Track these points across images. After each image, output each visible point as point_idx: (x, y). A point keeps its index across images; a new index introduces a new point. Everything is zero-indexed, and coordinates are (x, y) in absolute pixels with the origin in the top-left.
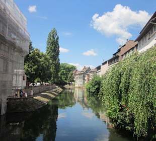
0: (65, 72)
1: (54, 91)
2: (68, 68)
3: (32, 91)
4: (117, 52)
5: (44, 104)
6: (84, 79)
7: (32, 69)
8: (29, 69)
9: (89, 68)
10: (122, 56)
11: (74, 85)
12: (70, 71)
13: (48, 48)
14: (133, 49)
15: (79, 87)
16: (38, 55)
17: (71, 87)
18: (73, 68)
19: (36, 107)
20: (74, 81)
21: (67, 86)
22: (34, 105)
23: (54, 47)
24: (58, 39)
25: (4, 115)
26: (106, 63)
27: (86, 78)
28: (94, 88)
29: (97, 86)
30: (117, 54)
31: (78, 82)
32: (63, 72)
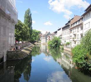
0: (35, 35)
1: (30, 46)
2: (36, 33)
3: (19, 46)
4: (68, 23)
5: (28, 54)
6: (46, 39)
7: (19, 33)
8: (17, 33)
9: (49, 33)
10: (72, 25)
11: (40, 42)
12: (37, 34)
13: (25, 20)
14: (79, 21)
15: (43, 44)
16: (21, 24)
17: (39, 43)
18: (40, 33)
19: (24, 56)
20: (40, 40)
21: (36, 43)
22: (22, 55)
23: (29, 20)
24: (31, 15)
25: (5, 62)
26: (60, 29)
27: (47, 38)
28: (54, 44)
29: (56, 43)
30: (68, 24)
31: (43, 41)
32: (34, 35)
